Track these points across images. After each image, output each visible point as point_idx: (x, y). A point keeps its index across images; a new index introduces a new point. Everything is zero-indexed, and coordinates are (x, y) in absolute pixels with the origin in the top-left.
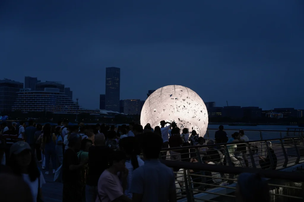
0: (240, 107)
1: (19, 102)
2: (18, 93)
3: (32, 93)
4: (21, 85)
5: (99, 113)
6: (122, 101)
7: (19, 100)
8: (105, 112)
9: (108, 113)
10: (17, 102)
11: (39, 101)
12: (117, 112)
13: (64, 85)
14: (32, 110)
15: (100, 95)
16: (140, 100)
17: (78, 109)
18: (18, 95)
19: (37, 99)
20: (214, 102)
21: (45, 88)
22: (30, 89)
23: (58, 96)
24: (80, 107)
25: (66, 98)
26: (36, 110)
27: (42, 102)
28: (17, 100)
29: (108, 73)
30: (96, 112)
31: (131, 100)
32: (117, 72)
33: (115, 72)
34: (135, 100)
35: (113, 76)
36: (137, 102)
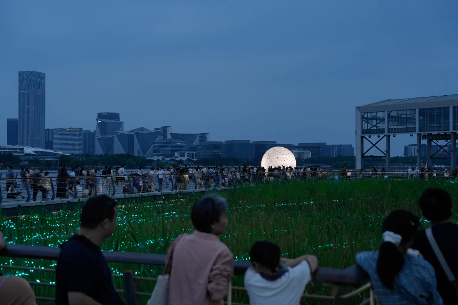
0: (249, 141)
5: (23, 152)
6: (48, 130)
8: (30, 150)
9: (35, 152)
12: (51, 151)
16: (82, 129)
20: (207, 134)
29: (23, 82)
30: (18, 151)
31: (67, 130)
32: (40, 80)
33: (36, 80)
34: (73, 130)
35: (33, 87)
36: (78, 132)
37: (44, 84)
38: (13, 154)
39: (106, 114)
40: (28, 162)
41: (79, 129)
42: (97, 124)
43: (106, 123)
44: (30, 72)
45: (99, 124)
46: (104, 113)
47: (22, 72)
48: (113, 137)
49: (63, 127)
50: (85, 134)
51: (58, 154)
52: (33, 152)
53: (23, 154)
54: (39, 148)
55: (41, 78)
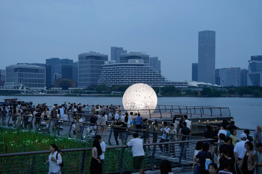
1: (104, 75)
2: (102, 66)
3: (116, 65)
4: (106, 58)
5: (187, 85)
6: (218, 70)
7: (104, 73)
8: (195, 84)
9: (198, 85)
10: (102, 75)
11: (123, 74)
12: (209, 84)
13: (149, 56)
14: (117, 83)
15: (192, 63)
16: (240, 68)
17: (164, 81)
18: (103, 68)
19: (121, 72)
21: (129, 60)
22: (114, 61)
23: (142, 68)
24: (166, 79)
25: (150, 70)
26: (121, 83)
27: (127, 74)
28: (102, 73)
29: (201, 38)
30: (183, 84)
31: (229, 69)
32: (212, 36)
33: (209, 36)
34: (233, 69)
35: (207, 41)
36: (237, 71)
37: (214, 39)
38: (175, 87)
39: (257, 57)
40: (185, 92)
41: (237, 68)
42: (249, 64)
43: (256, 63)
44: (205, 31)
45: (250, 64)
46: (256, 56)
47: (200, 32)
48: (260, 73)
49: (227, 68)
50: (243, 72)
51: (214, 86)
52: (196, 85)
53: (187, 87)
54: (202, 82)
55: (213, 35)
